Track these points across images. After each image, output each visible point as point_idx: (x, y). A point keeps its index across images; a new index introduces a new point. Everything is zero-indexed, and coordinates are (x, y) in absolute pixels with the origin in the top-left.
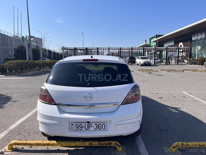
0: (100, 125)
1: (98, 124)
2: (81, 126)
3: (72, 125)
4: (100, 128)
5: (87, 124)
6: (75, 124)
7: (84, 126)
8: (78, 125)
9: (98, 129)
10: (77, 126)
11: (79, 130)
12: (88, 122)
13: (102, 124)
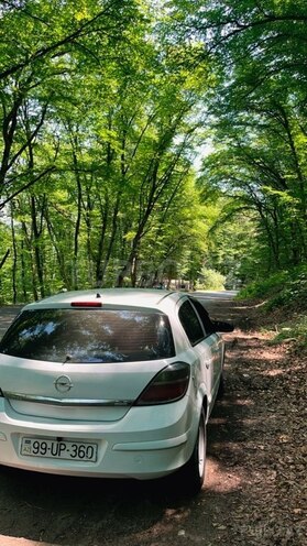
0: (82, 449)
1: (78, 445)
2: (44, 446)
3: (27, 442)
4: (82, 454)
5: (56, 443)
6: (33, 441)
7: (49, 446)
8: (40, 443)
9: (77, 458)
10: (36, 445)
11: (39, 454)
12: (59, 439)
13: (87, 446)
